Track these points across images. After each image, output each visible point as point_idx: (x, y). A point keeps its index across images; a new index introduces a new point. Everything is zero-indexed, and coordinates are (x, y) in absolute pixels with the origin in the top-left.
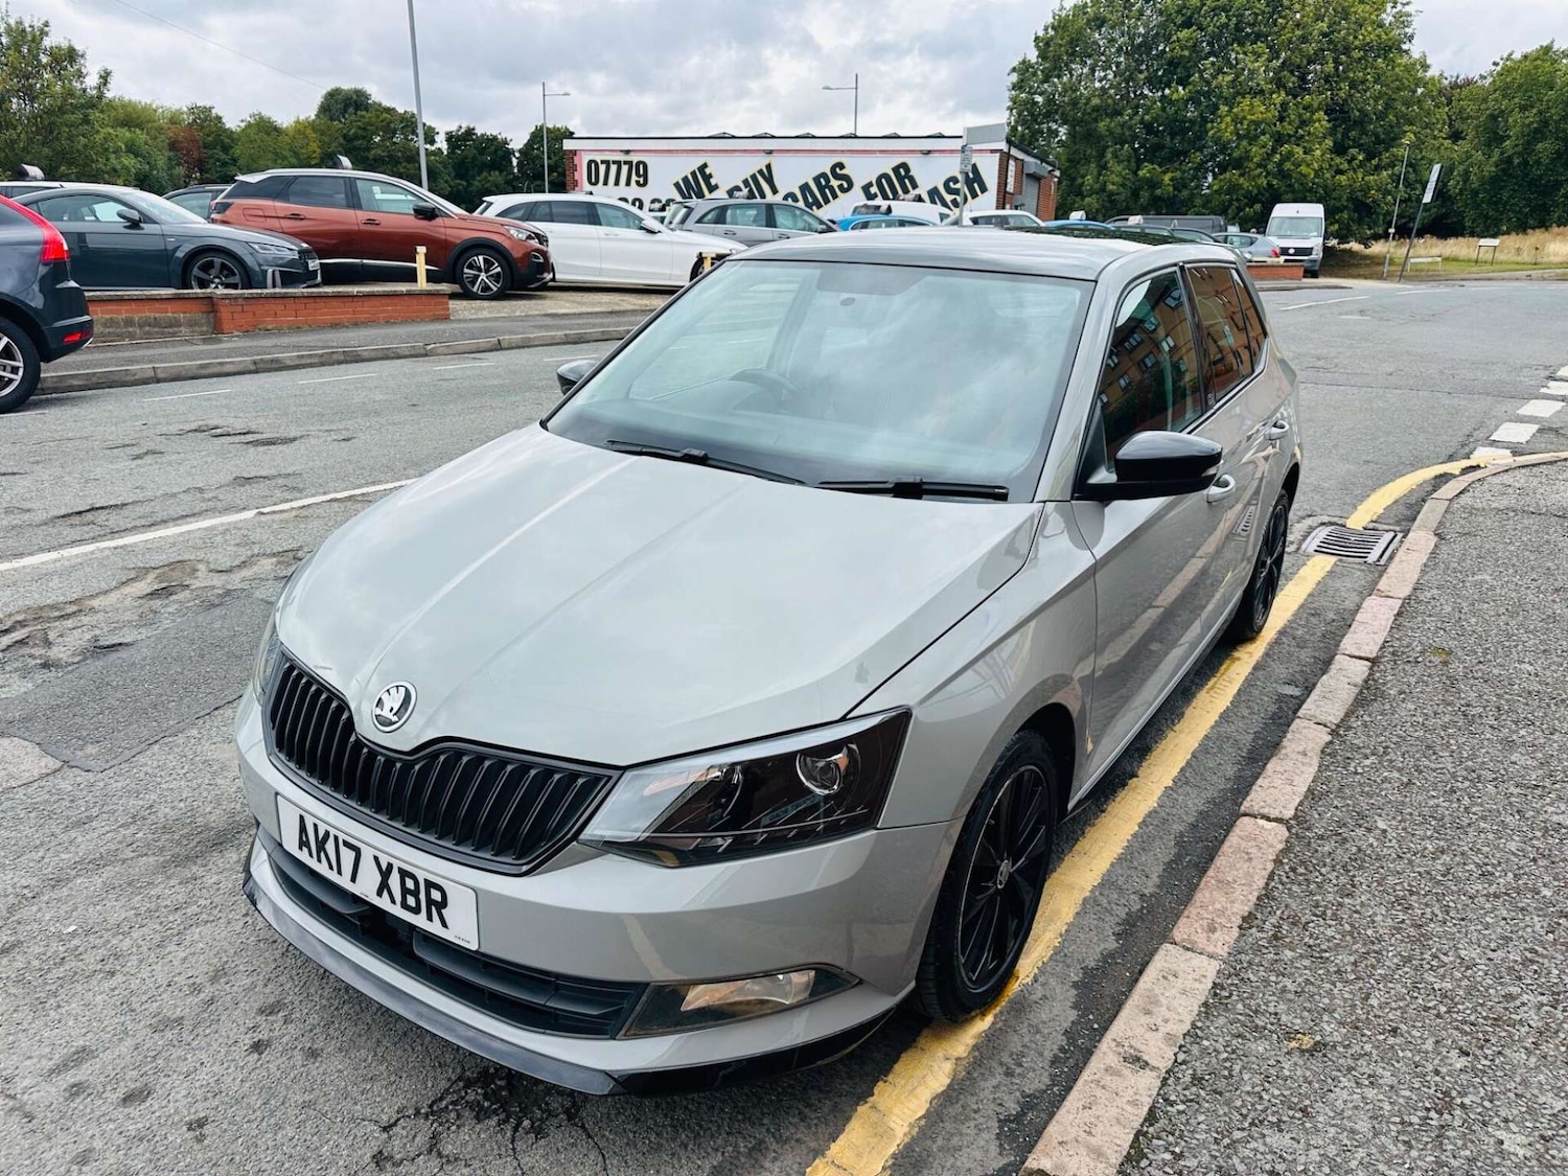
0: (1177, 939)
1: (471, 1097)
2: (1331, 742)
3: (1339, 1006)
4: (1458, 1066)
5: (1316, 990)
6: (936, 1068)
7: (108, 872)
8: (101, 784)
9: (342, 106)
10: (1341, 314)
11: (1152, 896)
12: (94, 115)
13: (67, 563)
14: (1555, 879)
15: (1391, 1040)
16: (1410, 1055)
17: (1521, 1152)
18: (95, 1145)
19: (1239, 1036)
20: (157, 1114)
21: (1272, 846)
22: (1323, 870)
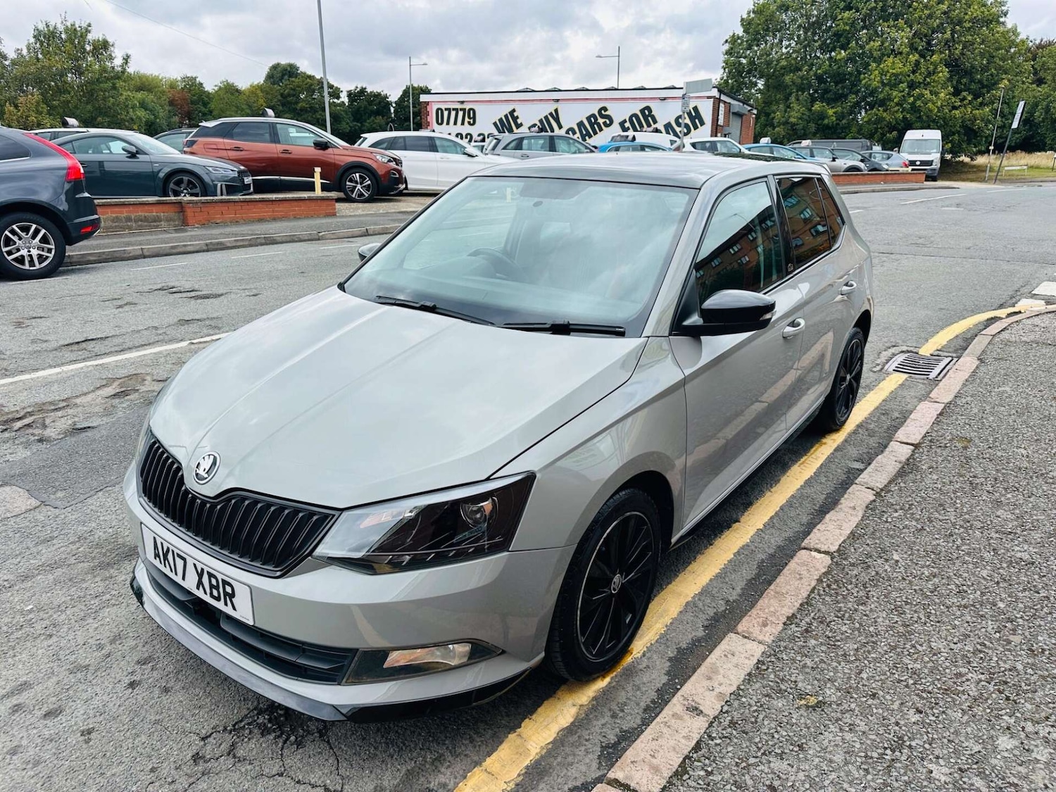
0: (740, 631)
1: (260, 721)
2: (874, 501)
3: (840, 677)
4: (913, 720)
5: (826, 667)
6: (565, 711)
7: (59, 572)
8: (63, 516)
9: (280, 75)
10: (943, 206)
11: (734, 601)
12: (119, 84)
13: (65, 375)
14: (1009, 596)
15: (870, 702)
16: (881, 711)
17: (943, 778)
18: (22, 743)
19: (767, 696)
20: (64, 725)
21: (818, 570)
22: (849, 587)
